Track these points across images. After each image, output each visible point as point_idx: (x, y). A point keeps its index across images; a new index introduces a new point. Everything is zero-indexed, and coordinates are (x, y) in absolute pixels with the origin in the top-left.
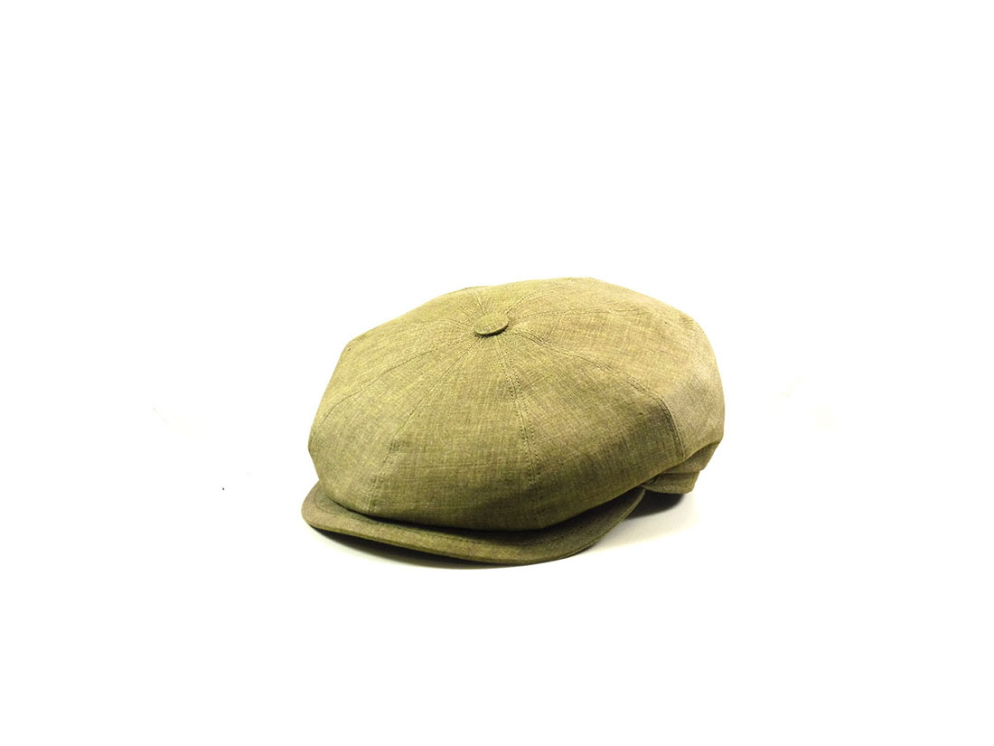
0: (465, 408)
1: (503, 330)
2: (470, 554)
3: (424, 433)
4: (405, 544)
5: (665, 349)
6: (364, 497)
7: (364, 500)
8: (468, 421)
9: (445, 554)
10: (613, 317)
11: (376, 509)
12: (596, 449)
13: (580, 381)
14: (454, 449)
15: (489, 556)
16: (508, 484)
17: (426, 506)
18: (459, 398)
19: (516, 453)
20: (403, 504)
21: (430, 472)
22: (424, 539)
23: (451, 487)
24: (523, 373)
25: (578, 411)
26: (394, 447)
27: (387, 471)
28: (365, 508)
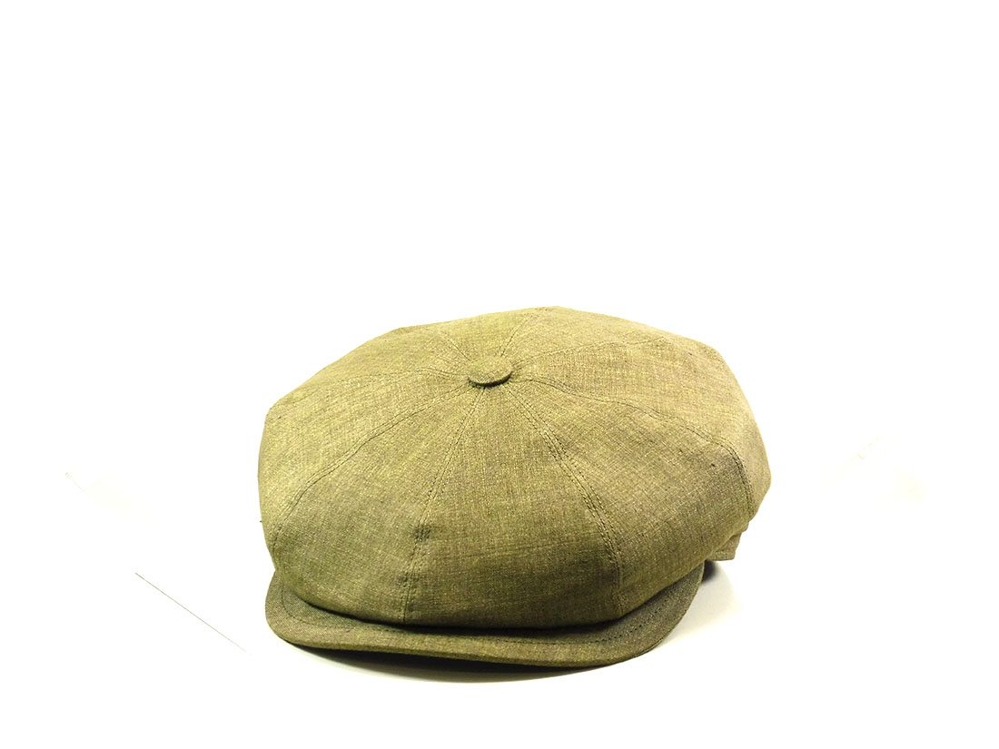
0: (501, 477)
1: (509, 377)
2: (549, 659)
3: (458, 513)
4: (466, 655)
5: (704, 385)
6: (392, 600)
7: (394, 605)
8: (510, 493)
9: (518, 663)
10: (633, 351)
11: (415, 615)
12: (675, 512)
13: (632, 433)
14: (504, 529)
15: (570, 658)
16: (583, 567)
17: (484, 604)
18: (489, 464)
19: (585, 527)
20: (453, 603)
21: (480, 561)
22: (486, 645)
23: (511, 577)
24: (559, 428)
25: (641, 468)
26: (422, 533)
27: (418, 565)
28: (400, 615)
